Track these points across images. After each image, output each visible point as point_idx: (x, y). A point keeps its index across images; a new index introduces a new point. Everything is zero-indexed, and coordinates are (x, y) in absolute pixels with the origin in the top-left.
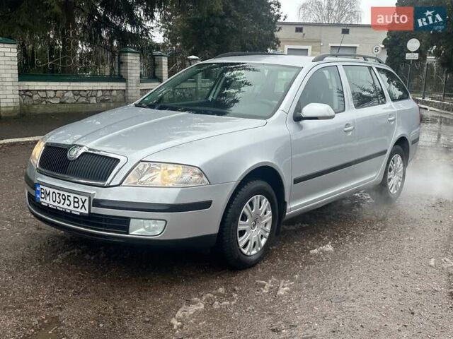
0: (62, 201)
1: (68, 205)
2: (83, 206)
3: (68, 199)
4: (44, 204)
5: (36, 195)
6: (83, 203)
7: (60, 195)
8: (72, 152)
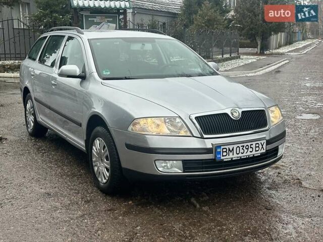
0: (246, 150)
1: (251, 152)
2: (262, 147)
3: (251, 147)
4: (226, 160)
5: (216, 156)
6: (262, 145)
7: (243, 146)
8: (235, 114)
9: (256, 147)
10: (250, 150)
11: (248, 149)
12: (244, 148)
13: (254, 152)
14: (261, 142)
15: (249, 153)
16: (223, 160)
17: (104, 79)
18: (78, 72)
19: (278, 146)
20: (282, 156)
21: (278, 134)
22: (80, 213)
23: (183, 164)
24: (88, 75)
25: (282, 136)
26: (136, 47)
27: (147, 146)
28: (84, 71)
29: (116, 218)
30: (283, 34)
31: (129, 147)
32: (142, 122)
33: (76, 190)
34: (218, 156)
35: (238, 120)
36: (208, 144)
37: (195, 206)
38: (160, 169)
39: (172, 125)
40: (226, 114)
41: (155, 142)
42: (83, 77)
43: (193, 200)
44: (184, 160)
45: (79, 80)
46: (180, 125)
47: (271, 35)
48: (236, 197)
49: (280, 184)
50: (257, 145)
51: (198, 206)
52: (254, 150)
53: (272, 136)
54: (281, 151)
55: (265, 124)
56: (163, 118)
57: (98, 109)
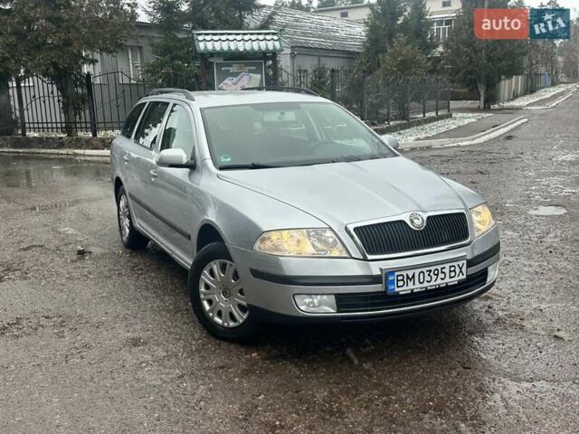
0: (434, 277)
1: (442, 279)
2: (461, 271)
3: (442, 272)
4: (403, 293)
5: (386, 287)
6: (461, 269)
7: (430, 271)
8: (416, 221)
9: (450, 271)
10: (442, 276)
11: (437, 275)
12: (432, 274)
13: (447, 280)
14: (458, 263)
15: (439, 281)
16: (398, 293)
17: (221, 169)
18: (185, 159)
19: (487, 268)
20: (494, 282)
21: (486, 249)
22: (177, 371)
23: (336, 299)
24: (199, 163)
25: (493, 252)
26: (273, 117)
27: (282, 273)
28: (193, 157)
29: (230, 381)
30: (520, 77)
31: (256, 273)
32: (274, 236)
33: (176, 334)
34: (391, 287)
35: (421, 231)
36: (375, 269)
37: (351, 362)
38: (302, 308)
39: (319, 240)
40: (402, 222)
41: (294, 267)
42: (192, 166)
43: (349, 351)
44: (339, 294)
45: (187, 170)
46: (331, 240)
47: (500, 80)
48: (418, 348)
49: (488, 325)
50: (452, 269)
51: (356, 362)
52: (448, 276)
53: (476, 253)
54: (493, 274)
55: (465, 235)
56: (305, 231)
57: (212, 216)
